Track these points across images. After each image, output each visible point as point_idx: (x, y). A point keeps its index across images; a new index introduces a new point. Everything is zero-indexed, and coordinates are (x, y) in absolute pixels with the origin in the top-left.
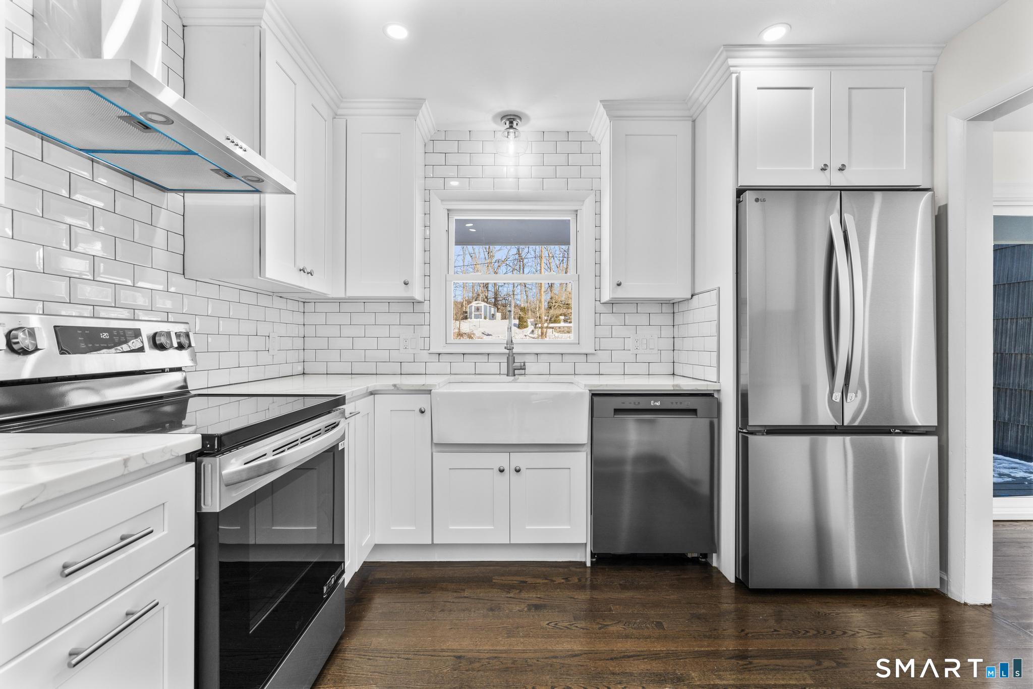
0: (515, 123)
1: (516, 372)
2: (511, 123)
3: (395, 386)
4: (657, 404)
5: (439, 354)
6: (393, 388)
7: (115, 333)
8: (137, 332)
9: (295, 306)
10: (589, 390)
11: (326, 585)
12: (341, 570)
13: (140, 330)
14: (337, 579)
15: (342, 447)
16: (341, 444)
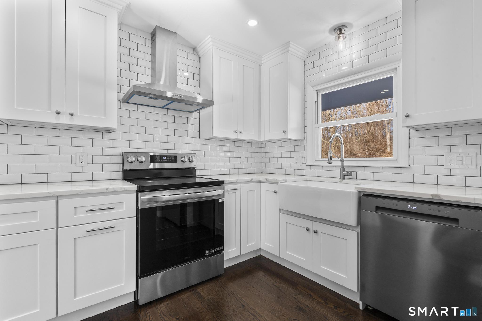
0: (343, 30)
1: (346, 177)
2: (341, 31)
3: (266, 179)
4: (414, 208)
5: (311, 166)
6: (266, 180)
7: (168, 157)
8: (175, 157)
9: (257, 145)
10: (358, 191)
11: (208, 251)
12: (221, 249)
13: (176, 156)
14: (217, 251)
15: (222, 201)
16: (221, 200)
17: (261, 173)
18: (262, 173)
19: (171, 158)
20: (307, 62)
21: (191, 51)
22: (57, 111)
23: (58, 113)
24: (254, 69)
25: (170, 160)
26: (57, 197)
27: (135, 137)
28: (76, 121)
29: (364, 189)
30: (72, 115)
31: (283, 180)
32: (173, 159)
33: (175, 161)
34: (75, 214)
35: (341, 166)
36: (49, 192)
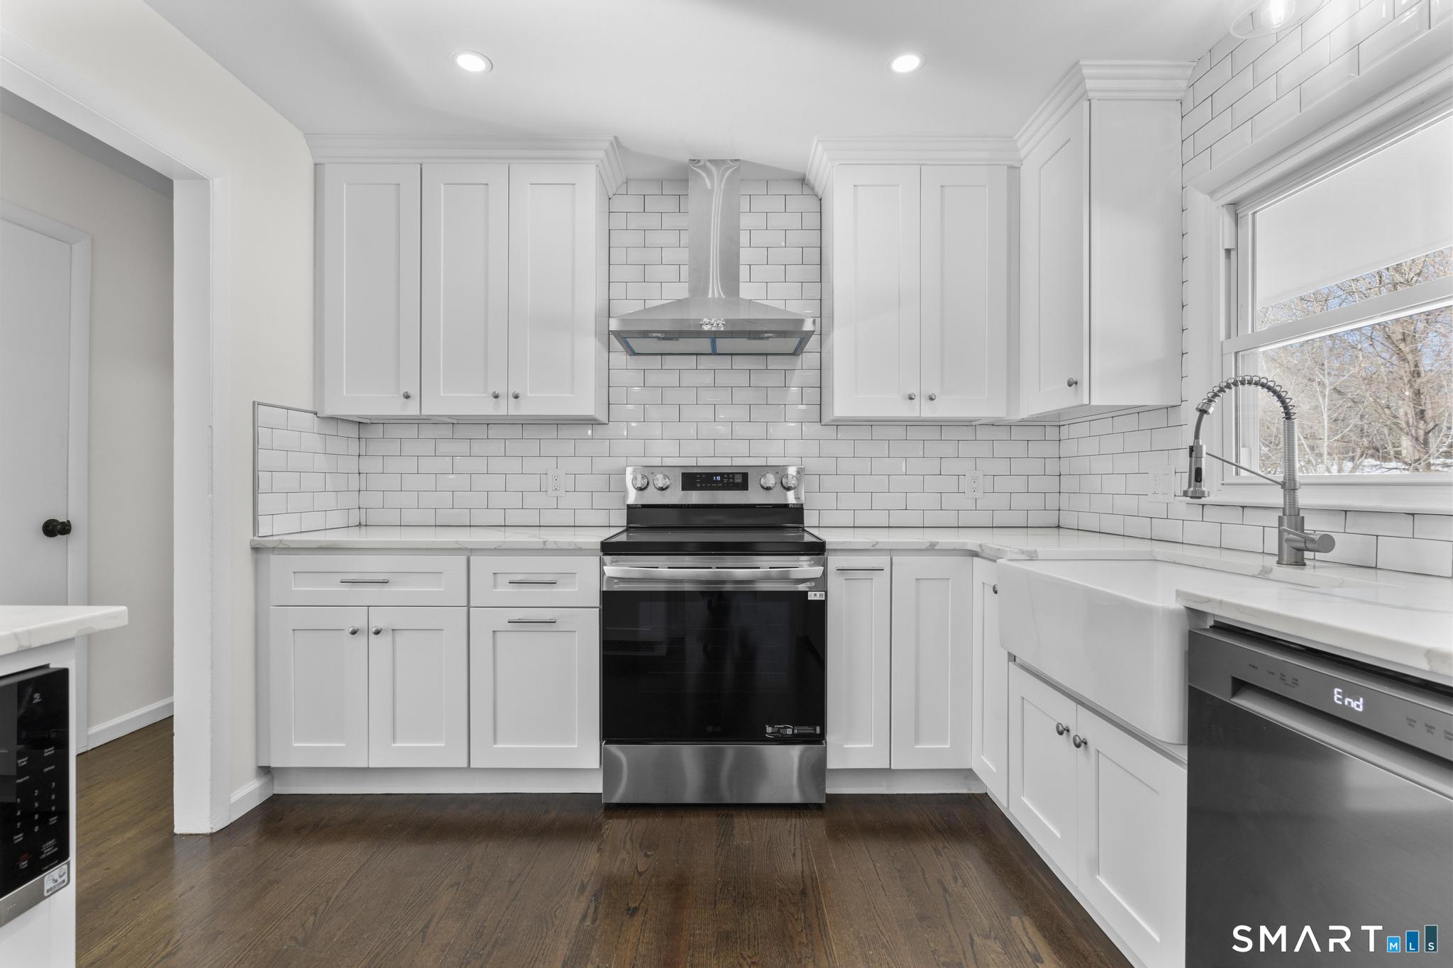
4: (1354, 705)
5: (1203, 506)
7: (726, 476)
8: (745, 476)
9: (1036, 433)
10: (1188, 609)
11: (773, 727)
12: (813, 732)
13: (747, 473)
14: (799, 735)
15: (818, 598)
16: (815, 595)
17: (1056, 529)
18: (1059, 527)
19: (733, 478)
20: (1189, 105)
21: (796, 189)
22: (495, 392)
23: (496, 397)
24: (985, 186)
25: (731, 483)
26: (469, 552)
27: (656, 430)
28: (527, 409)
29: (1200, 603)
30: (516, 397)
31: (1020, 550)
32: (738, 480)
33: (744, 486)
34: (495, 586)
35: (1284, 509)
36: (456, 542)
